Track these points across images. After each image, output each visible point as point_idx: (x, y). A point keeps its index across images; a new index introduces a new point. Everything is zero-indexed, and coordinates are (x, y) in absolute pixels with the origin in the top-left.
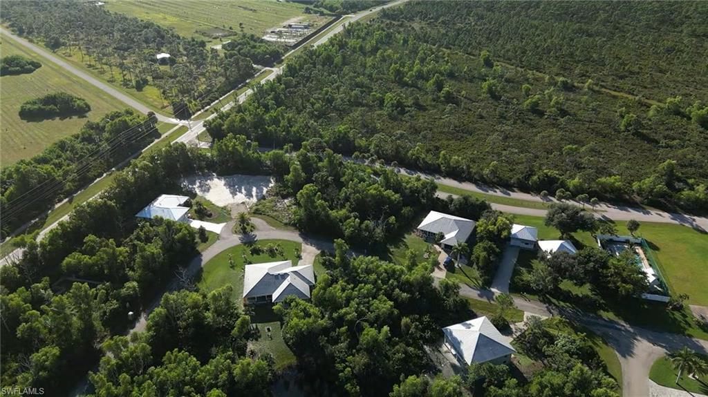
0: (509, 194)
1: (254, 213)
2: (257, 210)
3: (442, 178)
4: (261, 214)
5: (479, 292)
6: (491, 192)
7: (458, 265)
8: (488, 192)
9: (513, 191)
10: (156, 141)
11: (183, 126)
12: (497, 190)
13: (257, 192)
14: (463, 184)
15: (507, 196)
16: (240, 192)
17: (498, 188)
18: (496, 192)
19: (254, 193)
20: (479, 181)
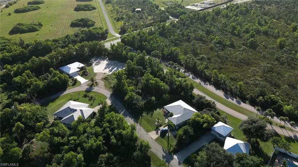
0: (240, 104)
1: (104, 79)
2: (106, 78)
3: (208, 85)
4: (106, 80)
5: (164, 154)
6: (230, 100)
7: (168, 135)
8: (228, 98)
9: (245, 102)
10: (103, 41)
11: (118, 37)
12: (235, 100)
13: (115, 70)
14: (218, 90)
15: (238, 105)
16: (109, 68)
17: (236, 98)
18: (233, 100)
19: (113, 70)
20: (229, 91)
